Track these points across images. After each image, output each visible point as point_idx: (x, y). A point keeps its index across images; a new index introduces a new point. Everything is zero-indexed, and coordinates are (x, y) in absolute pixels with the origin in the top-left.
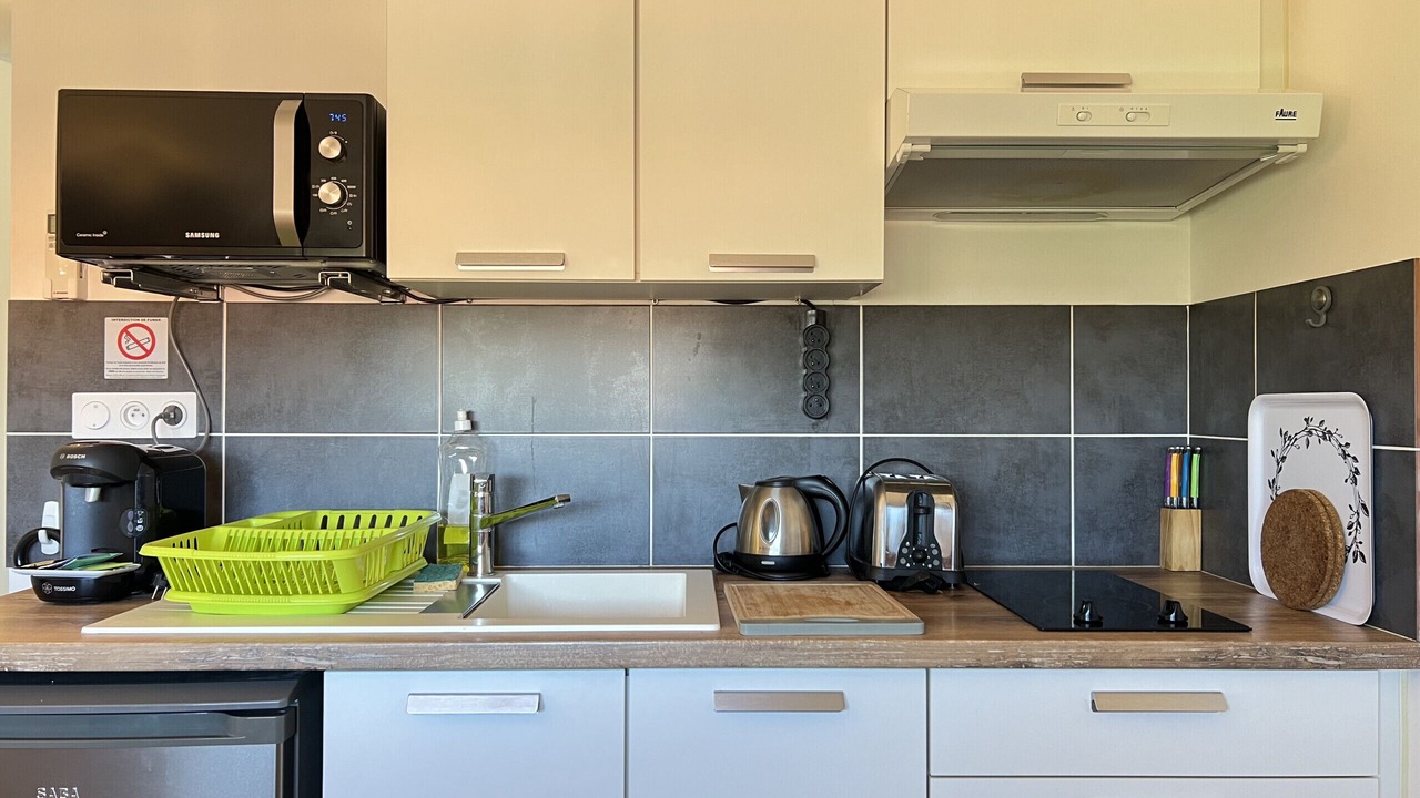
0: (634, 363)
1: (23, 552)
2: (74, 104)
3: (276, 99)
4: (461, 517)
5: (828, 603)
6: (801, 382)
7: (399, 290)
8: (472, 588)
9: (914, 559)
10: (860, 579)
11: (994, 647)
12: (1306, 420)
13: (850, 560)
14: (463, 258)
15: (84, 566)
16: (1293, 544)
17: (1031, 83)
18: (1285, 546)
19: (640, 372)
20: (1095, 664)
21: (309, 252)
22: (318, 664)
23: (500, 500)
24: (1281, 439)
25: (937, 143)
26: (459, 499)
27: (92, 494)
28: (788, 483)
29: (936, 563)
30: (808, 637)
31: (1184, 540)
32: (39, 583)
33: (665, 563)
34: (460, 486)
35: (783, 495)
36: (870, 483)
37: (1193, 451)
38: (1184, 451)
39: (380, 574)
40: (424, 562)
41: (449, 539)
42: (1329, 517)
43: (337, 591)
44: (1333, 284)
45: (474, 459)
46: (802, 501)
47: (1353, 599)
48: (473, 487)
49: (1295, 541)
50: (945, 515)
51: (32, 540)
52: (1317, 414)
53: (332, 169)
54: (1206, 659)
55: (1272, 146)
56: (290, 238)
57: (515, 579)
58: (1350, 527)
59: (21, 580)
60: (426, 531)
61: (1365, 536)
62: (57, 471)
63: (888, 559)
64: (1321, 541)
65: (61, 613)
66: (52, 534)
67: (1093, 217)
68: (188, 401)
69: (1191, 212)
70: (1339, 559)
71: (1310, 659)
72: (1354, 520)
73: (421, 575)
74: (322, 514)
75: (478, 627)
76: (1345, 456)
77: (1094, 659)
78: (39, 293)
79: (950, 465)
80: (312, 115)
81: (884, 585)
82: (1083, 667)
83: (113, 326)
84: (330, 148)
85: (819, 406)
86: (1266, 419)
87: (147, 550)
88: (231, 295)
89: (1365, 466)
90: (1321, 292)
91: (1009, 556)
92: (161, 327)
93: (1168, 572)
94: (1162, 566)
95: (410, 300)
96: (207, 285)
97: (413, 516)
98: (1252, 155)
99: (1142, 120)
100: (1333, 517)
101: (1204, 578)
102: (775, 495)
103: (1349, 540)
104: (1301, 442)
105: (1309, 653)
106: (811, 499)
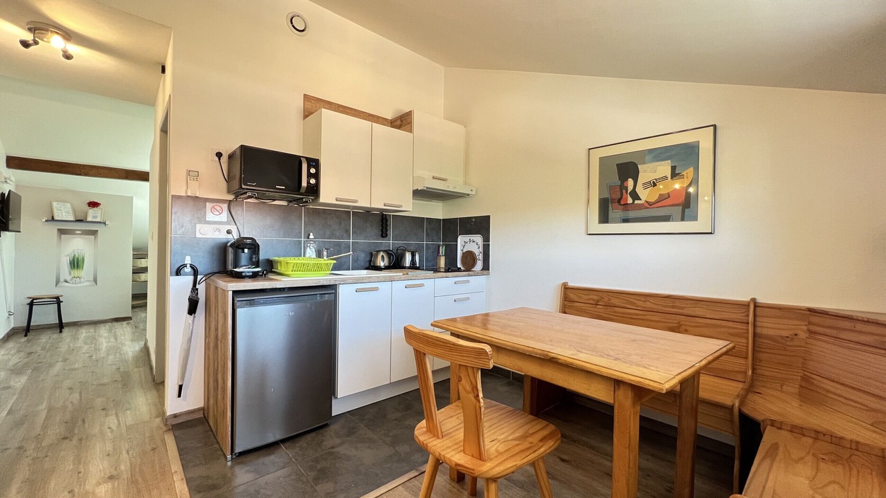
6: (380, 230)
9: (413, 264)
12: (469, 239)
17: (434, 178)
18: (465, 260)
21: (305, 194)
24: (465, 242)
27: (246, 251)
34: (309, 251)
42: (475, 254)
44: (476, 218)
49: (469, 258)
52: (472, 238)
53: (313, 176)
56: (304, 190)
61: (481, 257)
64: (472, 258)
68: (233, 229)
69: (443, 202)
70: (476, 261)
72: (479, 254)
76: (477, 245)
78: (184, 194)
82: (454, 277)
83: (210, 205)
84: (312, 171)
85: (384, 234)
86: (461, 240)
89: (481, 246)
90: (473, 219)
92: (226, 206)
102: (382, 253)
103: (478, 258)
104: (468, 243)
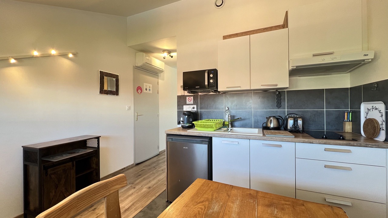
0: (250, 100)
1: (179, 123)
2: (185, 74)
3: (205, 70)
4: (227, 120)
5: (280, 133)
6: (276, 102)
7: (219, 92)
8: (229, 129)
9: (294, 128)
10: (285, 130)
11: (306, 140)
12: (372, 106)
13: (284, 128)
14: (227, 88)
15: (186, 124)
16: (369, 127)
17: (314, 55)
18: (367, 128)
19: (251, 101)
20: (325, 144)
21: (209, 88)
22: (212, 136)
23: (232, 118)
24: (367, 110)
25: (297, 67)
26: (227, 118)
27: (187, 116)
28: (274, 117)
29: (298, 129)
30: (276, 137)
31: (348, 127)
32: (182, 126)
33: (255, 127)
34: (227, 116)
35: (273, 118)
36: (287, 117)
37: (350, 112)
38: (348, 112)
39: (218, 126)
40: (223, 126)
41: (226, 123)
42: (376, 123)
43: (213, 128)
44: (377, 83)
45: (229, 113)
46: (276, 120)
47: (382, 137)
48: (229, 117)
50: (300, 122)
51: (180, 122)
52: (374, 105)
53: (212, 78)
54: (347, 144)
55: (364, 60)
56: (207, 87)
57: (234, 128)
58: (381, 125)
59: (180, 126)
60: (223, 122)
61: (384, 126)
62: (183, 114)
63: (290, 128)
64: (375, 127)
65: (184, 129)
66: (182, 121)
67: (328, 74)
68: (195, 106)
69: (350, 72)
70: (378, 130)
71: (370, 146)
72: (382, 123)
73: (222, 127)
74: (210, 119)
75: (230, 133)
76: (380, 112)
77: (325, 143)
78: (180, 95)
79: (302, 114)
80: (210, 72)
81: (289, 131)
82: (323, 144)
83: (187, 98)
84: (211, 76)
85: (279, 105)
86: (364, 107)
87: (193, 122)
88: (200, 94)
89: (384, 114)
90: (375, 84)
91: (312, 128)
92: (192, 98)
93: (345, 132)
94: (344, 131)
95: (220, 93)
96: (197, 93)
97: (221, 120)
98: (360, 62)
99: (335, 59)
100: (377, 123)
101: (352, 133)
102: (272, 118)
103: (381, 127)
104: (371, 110)
105: (369, 145)
106: (278, 119)
